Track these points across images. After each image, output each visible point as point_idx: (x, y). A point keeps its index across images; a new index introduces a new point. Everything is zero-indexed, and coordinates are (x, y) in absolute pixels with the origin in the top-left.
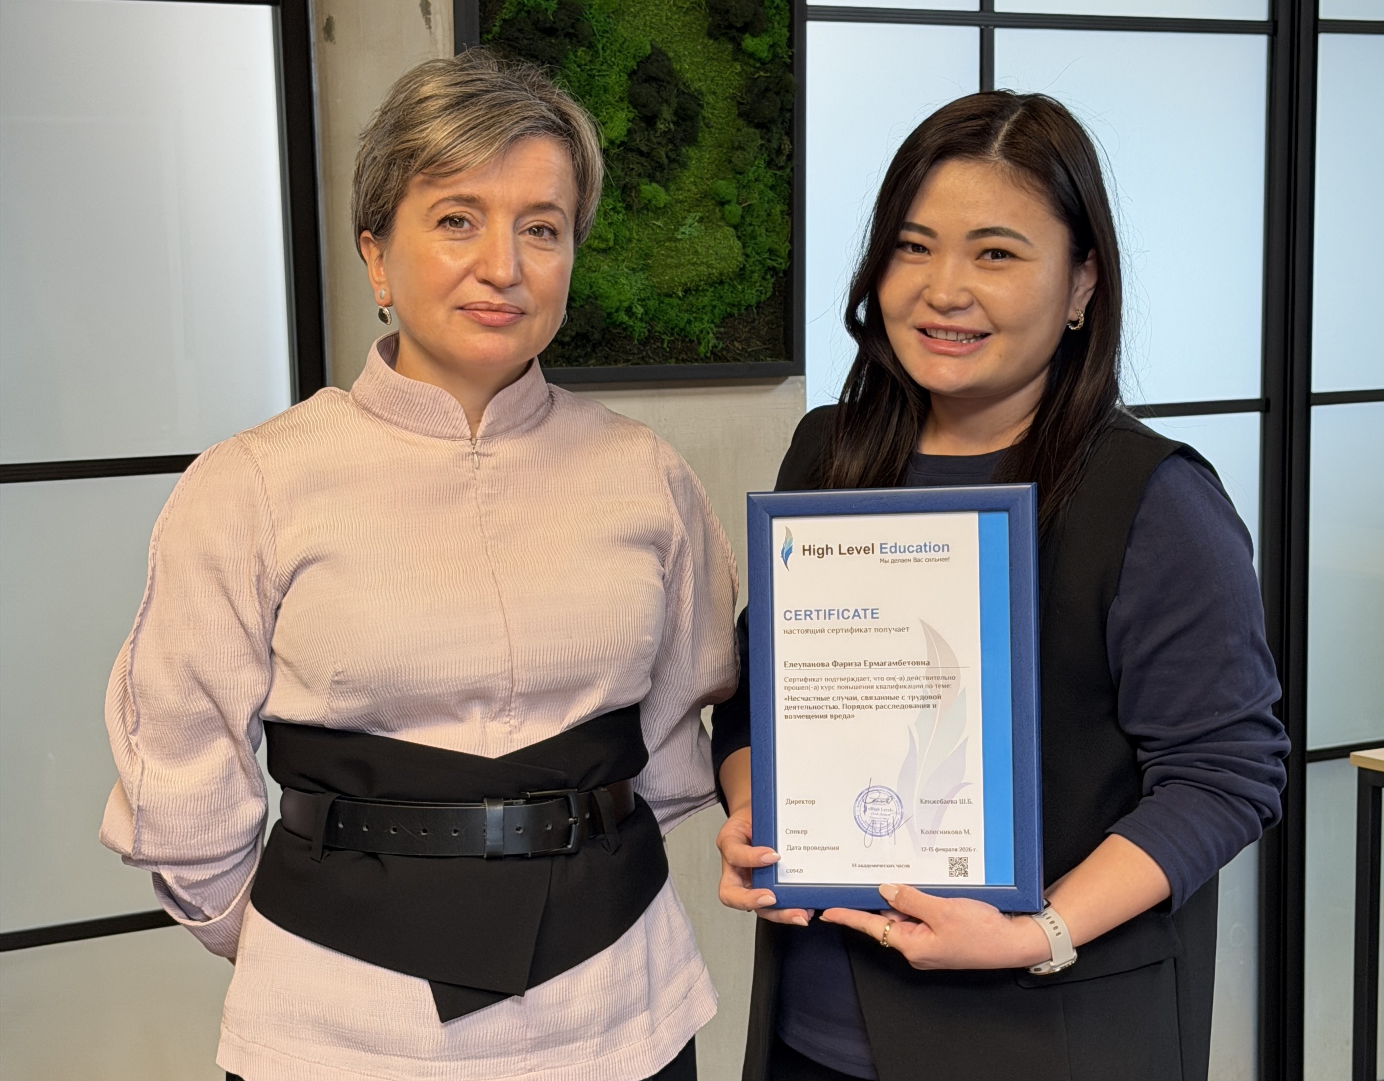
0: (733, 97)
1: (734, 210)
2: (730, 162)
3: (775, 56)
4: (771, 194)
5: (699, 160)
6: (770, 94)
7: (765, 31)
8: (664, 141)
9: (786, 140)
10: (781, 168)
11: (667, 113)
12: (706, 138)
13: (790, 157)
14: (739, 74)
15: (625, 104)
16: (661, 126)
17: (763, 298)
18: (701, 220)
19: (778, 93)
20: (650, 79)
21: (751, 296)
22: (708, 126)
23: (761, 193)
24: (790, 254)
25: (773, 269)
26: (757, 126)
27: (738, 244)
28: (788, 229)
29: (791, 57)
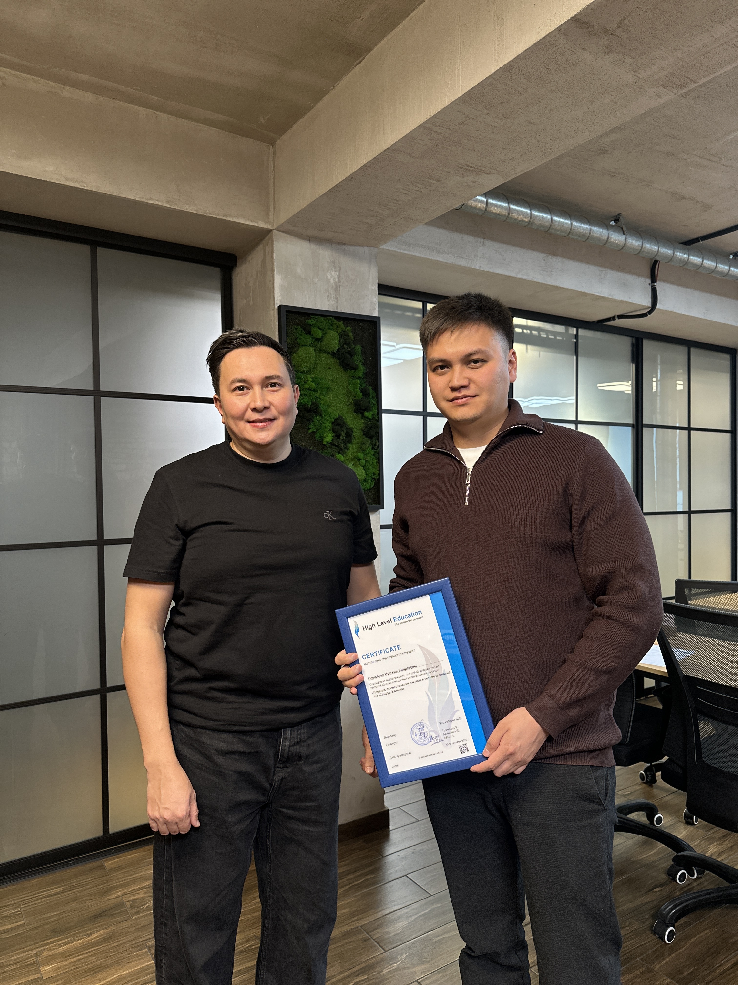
0: (362, 430)
1: (363, 462)
2: (361, 448)
3: (374, 418)
4: (373, 457)
5: (352, 448)
6: (373, 428)
7: (371, 410)
8: (342, 442)
9: (377, 442)
10: (376, 449)
11: (343, 434)
12: (354, 441)
13: (378, 446)
14: (363, 423)
15: (331, 432)
16: (341, 438)
17: (372, 487)
18: (353, 465)
19: (374, 428)
20: (338, 424)
21: (368, 486)
22: (355, 438)
23: (370, 457)
24: (379, 474)
25: (374, 479)
26: (369, 438)
27: (364, 472)
28: (378, 467)
29: (378, 418)
